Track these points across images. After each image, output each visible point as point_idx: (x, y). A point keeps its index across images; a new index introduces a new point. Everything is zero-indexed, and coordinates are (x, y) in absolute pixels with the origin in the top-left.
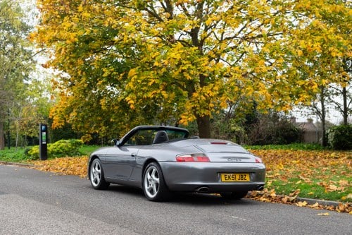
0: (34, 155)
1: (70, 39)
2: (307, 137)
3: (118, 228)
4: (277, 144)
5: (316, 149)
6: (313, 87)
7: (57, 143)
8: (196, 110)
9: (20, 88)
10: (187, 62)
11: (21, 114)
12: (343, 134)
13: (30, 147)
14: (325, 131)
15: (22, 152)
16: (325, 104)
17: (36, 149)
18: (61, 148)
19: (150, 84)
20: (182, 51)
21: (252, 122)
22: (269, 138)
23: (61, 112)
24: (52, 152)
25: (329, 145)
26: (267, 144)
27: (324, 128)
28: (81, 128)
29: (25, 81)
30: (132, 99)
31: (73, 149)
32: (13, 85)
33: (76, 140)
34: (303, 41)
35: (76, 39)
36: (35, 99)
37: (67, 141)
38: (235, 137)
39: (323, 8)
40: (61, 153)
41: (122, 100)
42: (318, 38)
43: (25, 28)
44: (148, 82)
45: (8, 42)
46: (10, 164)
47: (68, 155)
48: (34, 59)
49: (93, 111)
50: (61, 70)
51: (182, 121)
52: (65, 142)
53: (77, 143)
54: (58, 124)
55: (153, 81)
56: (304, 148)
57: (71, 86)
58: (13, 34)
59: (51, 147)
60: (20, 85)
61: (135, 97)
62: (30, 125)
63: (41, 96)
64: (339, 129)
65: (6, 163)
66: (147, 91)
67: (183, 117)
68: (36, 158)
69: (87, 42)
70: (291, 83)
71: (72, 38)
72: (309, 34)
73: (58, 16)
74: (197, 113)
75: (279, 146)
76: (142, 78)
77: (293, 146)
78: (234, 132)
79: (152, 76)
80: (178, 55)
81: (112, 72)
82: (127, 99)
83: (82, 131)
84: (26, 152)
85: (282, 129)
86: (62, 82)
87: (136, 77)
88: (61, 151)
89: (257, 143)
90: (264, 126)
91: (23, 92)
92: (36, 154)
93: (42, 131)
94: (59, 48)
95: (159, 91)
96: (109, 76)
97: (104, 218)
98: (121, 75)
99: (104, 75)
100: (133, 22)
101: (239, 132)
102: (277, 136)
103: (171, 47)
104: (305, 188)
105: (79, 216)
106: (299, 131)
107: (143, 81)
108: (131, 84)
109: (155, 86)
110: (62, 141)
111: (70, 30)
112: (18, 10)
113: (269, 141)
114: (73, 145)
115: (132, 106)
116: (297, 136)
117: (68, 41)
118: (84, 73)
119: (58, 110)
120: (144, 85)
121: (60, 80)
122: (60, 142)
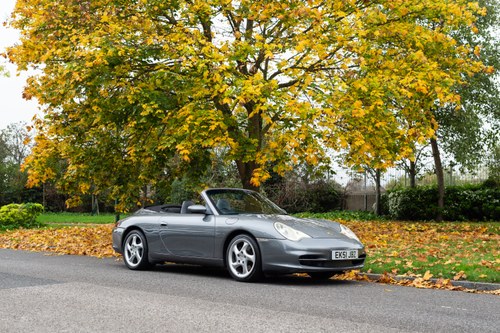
2: (350, 203)
4: (312, 212)
7: (4, 208)
12: (413, 200)
18: (12, 216)
19: (213, 128)
21: (275, 182)
23: (40, 163)
25: (390, 213)
27: (379, 191)
30: (187, 148)
31: (29, 218)
33: (32, 204)
37: (19, 205)
40: (11, 223)
44: (208, 125)
47: (23, 226)
50: (46, 103)
51: (255, 180)
52: (17, 207)
53: (35, 209)
54: (36, 180)
55: (217, 124)
61: (189, 145)
64: (408, 193)
66: (208, 137)
67: (256, 174)
72: (410, 69)
76: (201, 119)
81: (155, 110)
82: (179, 147)
86: (48, 120)
87: (191, 117)
88: (12, 220)
95: (224, 138)
96: (151, 115)
98: (168, 114)
99: (143, 114)
102: (311, 201)
106: (340, 194)
107: (201, 125)
108: (185, 127)
109: (219, 131)
110: (12, 205)
114: (29, 211)
115: (186, 158)
116: (336, 201)
119: (36, 161)
120: (204, 130)
121: (46, 117)
122: (10, 208)
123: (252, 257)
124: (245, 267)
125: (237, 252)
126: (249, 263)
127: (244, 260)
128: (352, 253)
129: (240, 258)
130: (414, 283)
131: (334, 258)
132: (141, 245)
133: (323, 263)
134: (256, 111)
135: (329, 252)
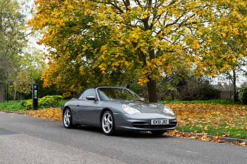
0: (28, 106)
1: (59, 24)
2: (222, 95)
3: (110, 159)
4: (201, 100)
5: (230, 104)
6: (233, 59)
7: (44, 98)
8: (149, 75)
9: (16, 59)
10: (143, 41)
11: (18, 77)
13: (25, 101)
14: (235, 91)
15: (19, 104)
16: (235, 71)
17: (30, 102)
18: (47, 102)
19: (117, 56)
20: (140, 33)
21: (183, 84)
22: (195, 95)
23: (49, 76)
24: (41, 105)
25: (239, 101)
26: (193, 100)
28: (63, 87)
29: (19, 54)
30: (104, 67)
31: (55, 103)
32: (12, 57)
33: (58, 96)
34: (226, 27)
35: (64, 24)
36: (27, 67)
37: (51, 97)
38: (170, 94)
39: (239, 3)
40: (47, 105)
41: (96, 67)
42: (236, 25)
43: (20, 17)
44: (115, 55)
45: (7, 27)
46: (11, 113)
47: (52, 106)
48: (26, 38)
49: (73, 75)
50: (50, 46)
51: (139, 83)
52: (50, 97)
53: (58, 98)
54: (47, 84)
55: (119, 54)
56: (221, 103)
57: (57, 57)
58: (11, 20)
59: (40, 101)
60: (16, 57)
61: (105, 65)
62: (24, 85)
63: (31, 64)
65: (8, 112)
66: (114, 61)
67: (140, 80)
68: (29, 108)
69: (71, 26)
70: (216, 56)
71: (61, 23)
72: (230, 22)
73: (50, 8)
74: (150, 77)
75: (202, 101)
76: (111, 52)
77: (213, 101)
78: (170, 91)
79: (117, 50)
80: (137, 36)
81: (89, 47)
82: (100, 66)
83: (64, 89)
84: (22, 104)
85: (204, 89)
86: (51, 54)
87: (106, 51)
88: (47, 103)
89: (186, 99)
90: (192, 87)
91: (19, 61)
92: (30, 105)
93: (34, 89)
94: (50, 30)
95: (123, 61)
96: (87, 50)
97: (97, 152)
98: (96, 50)
99: (83, 50)
100: (104, 12)
101: (173, 91)
103: (132, 30)
104: (233, 131)
105: (78, 150)
106: (216, 90)
107: (111, 55)
108: (103, 56)
109: (120, 58)
110: (47, 96)
111: (59, 17)
112: (16, 3)
113: (195, 98)
114: (56, 99)
115: (103, 72)
116: (215, 94)
117: (57, 26)
118: (68, 49)
119: (47, 75)
120: (112, 57)
121: (49, 53)
122: (46, 98)
123: (111, 122)
124: (109, 128)
125: (106, 119)
126: (110, 125)
127: (108, 123)
128: (164, 121)
129: (107, 122)
130: (202, 138)
131: (152, 124)
132: (70, 116)
133: (147, 127)
134: (138, 46)
135: (150, 120)
